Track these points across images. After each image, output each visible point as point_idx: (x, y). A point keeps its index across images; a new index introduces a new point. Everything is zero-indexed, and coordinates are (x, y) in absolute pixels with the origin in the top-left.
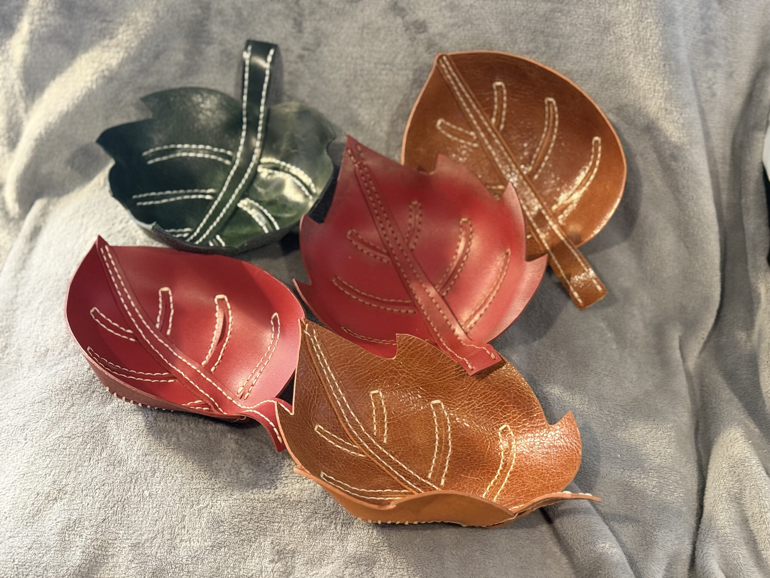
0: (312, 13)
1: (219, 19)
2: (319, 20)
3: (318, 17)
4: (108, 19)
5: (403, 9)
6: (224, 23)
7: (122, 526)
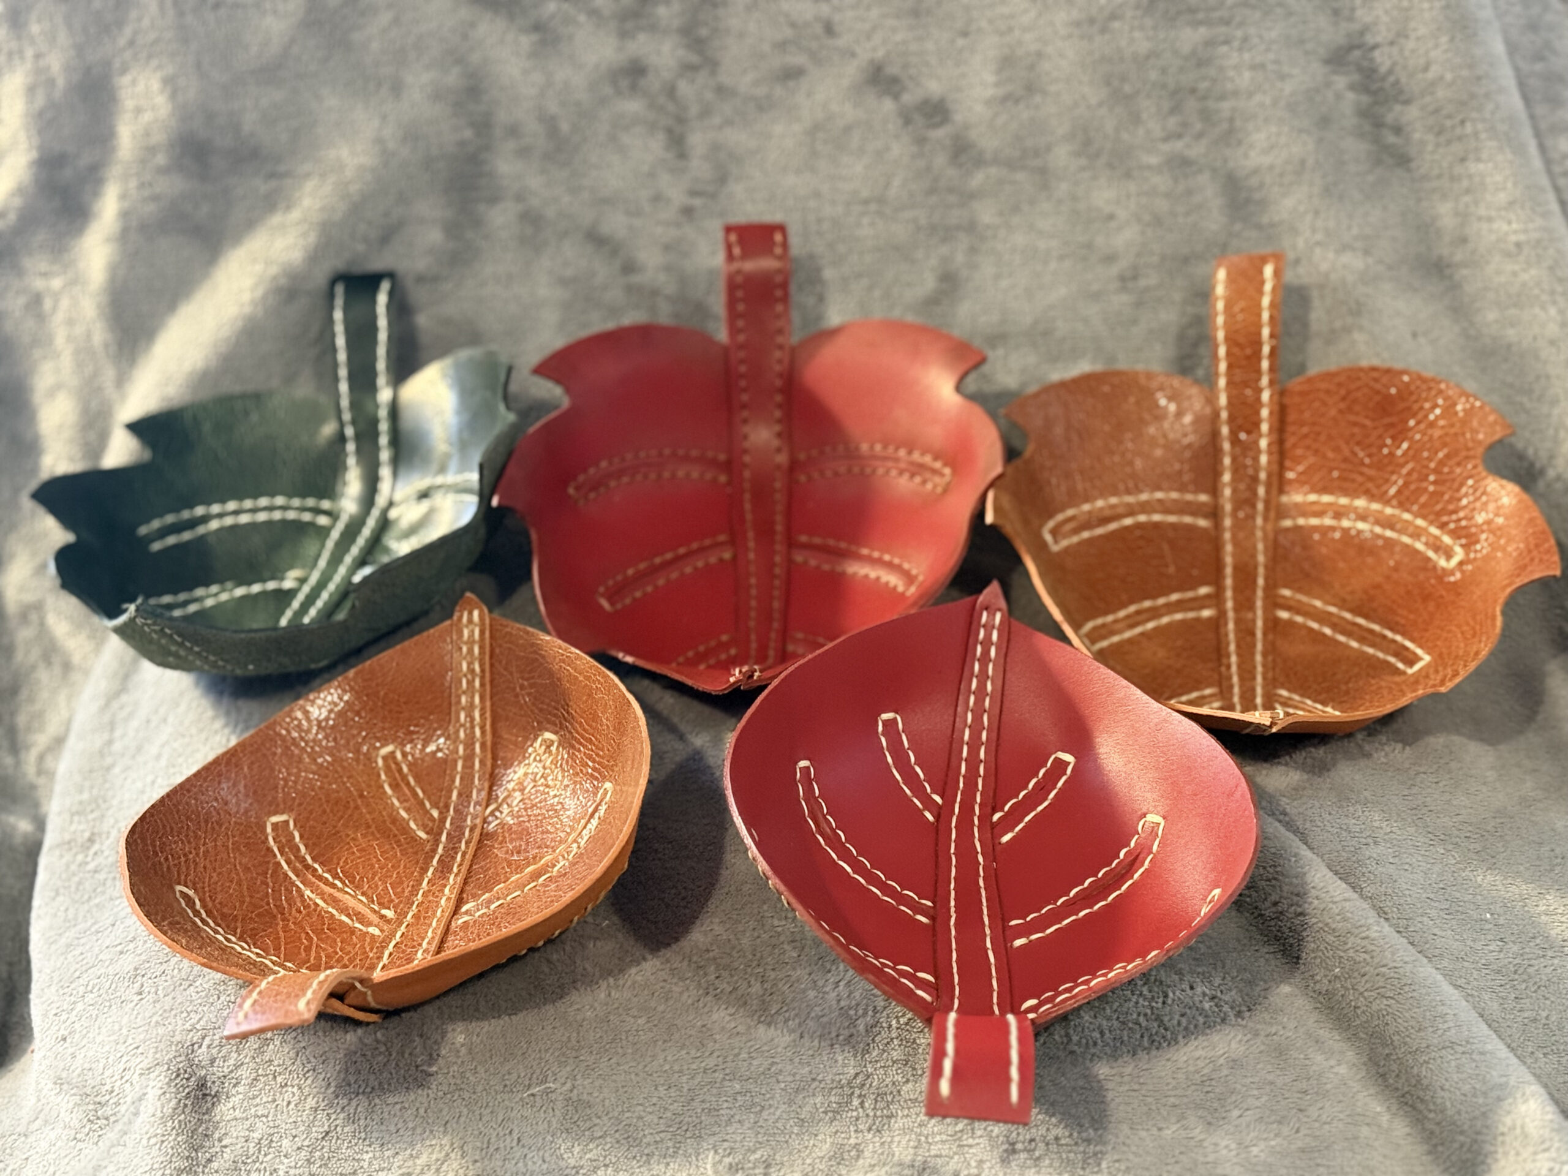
0: (706, 112)
1: (511, 145)
2: (720, 128)
3: (717, 120)
4: (282, 168)
5: (895, 80)
6: (524, 153)
7: (367, 1142)
